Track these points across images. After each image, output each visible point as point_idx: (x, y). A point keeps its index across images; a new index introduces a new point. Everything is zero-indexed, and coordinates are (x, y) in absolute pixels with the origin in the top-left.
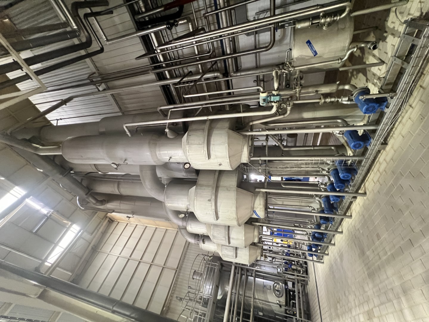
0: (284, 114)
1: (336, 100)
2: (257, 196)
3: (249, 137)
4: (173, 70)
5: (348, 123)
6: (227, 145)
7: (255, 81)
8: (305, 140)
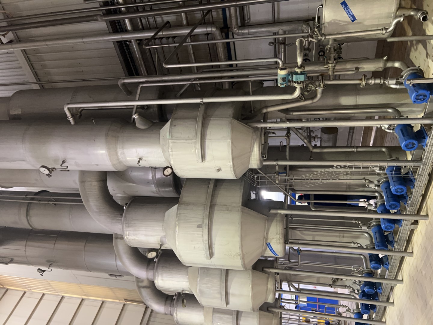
0: (312, 98)
1: (382, 81)
2: (272, 221)
3: (261, 131)
4: (138, 19)
5: (402, 114)
6: (230, 141)
7: (272, 43)
8: (350, 139)
